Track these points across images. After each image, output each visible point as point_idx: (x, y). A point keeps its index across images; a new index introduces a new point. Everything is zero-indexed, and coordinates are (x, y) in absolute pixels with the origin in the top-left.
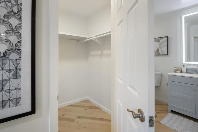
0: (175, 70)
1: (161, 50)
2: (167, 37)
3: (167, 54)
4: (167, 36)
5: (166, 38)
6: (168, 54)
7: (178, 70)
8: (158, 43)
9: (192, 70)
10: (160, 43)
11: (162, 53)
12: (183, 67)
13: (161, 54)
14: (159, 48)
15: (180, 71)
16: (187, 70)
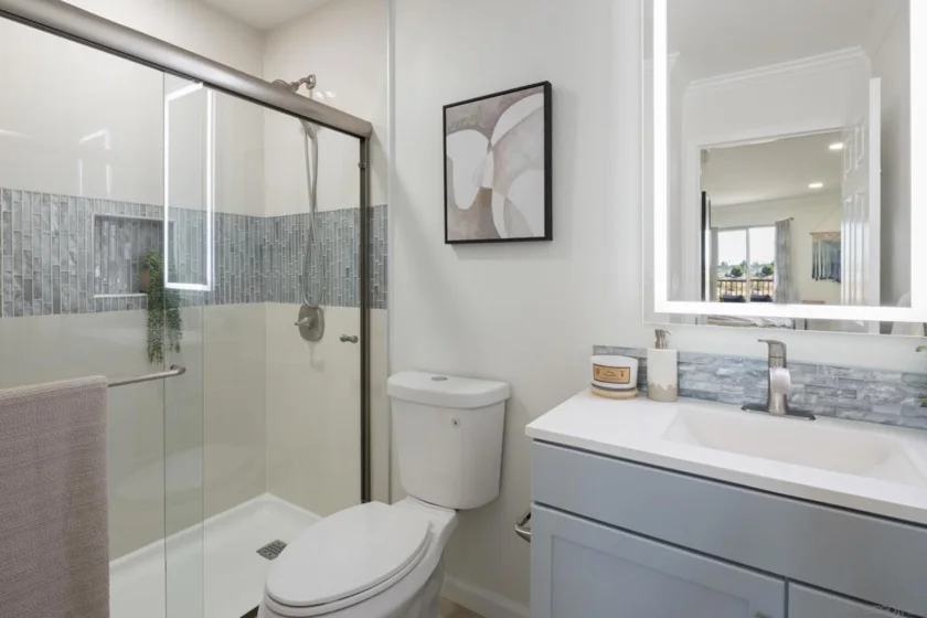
0: (598, 369)
1: (507, 202)
2: (547, 87)
3: (542, 234)
4: (544, 80)
5: (537, 100)
6: (548, 236)
7: (618, 373)
8: (485, 141)
9: (722, 371)
10: (494, 142)
11: (508, 221)
12: (657, 346)
13: (504, 235)
14: (487, 184)
15: (633, 383)
16: (682, 368)
